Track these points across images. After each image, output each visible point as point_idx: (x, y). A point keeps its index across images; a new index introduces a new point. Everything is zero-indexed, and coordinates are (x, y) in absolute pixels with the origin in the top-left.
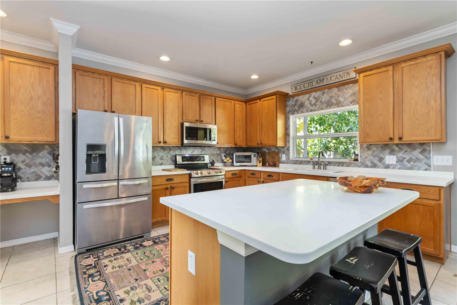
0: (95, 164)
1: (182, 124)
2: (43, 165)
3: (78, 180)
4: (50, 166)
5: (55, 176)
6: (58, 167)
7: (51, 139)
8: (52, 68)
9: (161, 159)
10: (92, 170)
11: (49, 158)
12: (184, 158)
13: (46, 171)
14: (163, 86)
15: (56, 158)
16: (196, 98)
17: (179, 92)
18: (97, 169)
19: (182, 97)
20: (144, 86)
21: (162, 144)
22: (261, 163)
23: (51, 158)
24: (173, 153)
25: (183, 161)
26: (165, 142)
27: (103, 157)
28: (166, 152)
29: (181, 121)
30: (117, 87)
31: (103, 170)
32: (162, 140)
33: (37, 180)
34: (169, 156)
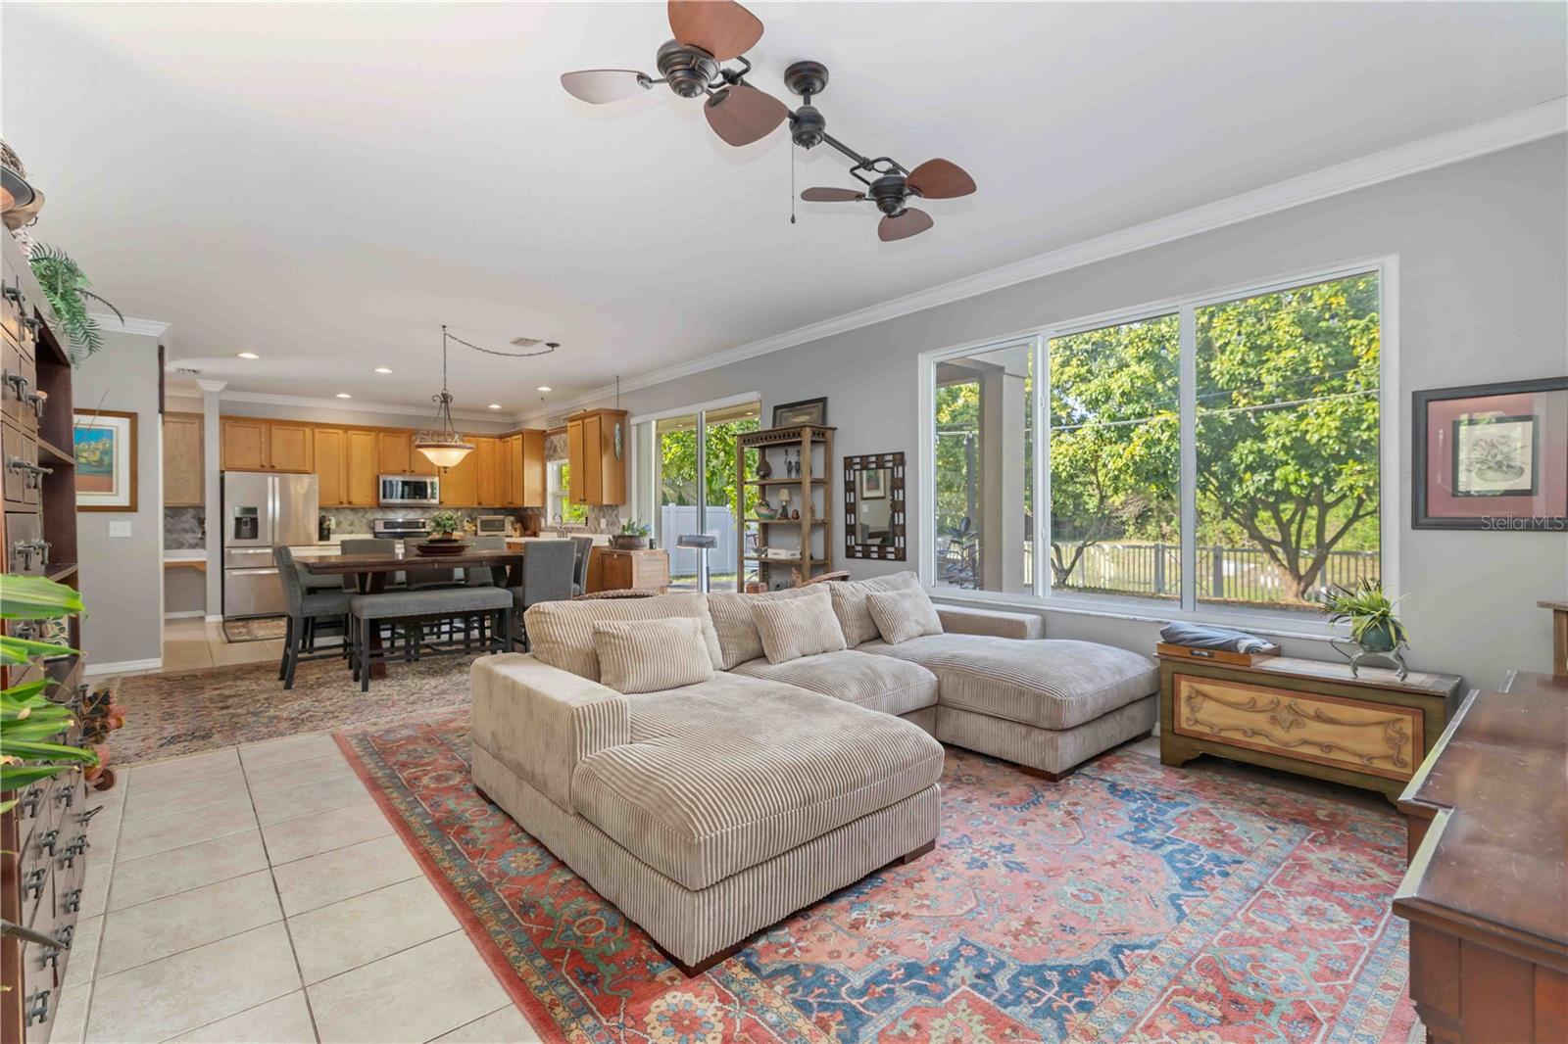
0: (246, 529)
1: (378, 477)
2: (186, 531)
3: (226, 545)
4: (194, 532)
5: (201, 543)
6: (204, 533)
7: (196, 501)
8: (197, 422)
9: (351, 524)
10: (243, 534)
11: (192, 523)
12: (387, 524)
13: (190, 538)
14: (346, 428)
15: (202, 522)
16: (403, 440)
17: (373, 434)
18: (248, 535)
19: (377, 440)
20: (316, 430)
21: (345, 505)
22: (518, 532)
23: (195, 522)
24: (370, 516)
25: (385, 528)
26: (350, 503)
27: (254, 521)
28: (360, 515)
29: (376, 472)
30: (279, 434)
31: (254, 535)
32: (345, 500)
33: (179, 548)
34: (365, 521)
